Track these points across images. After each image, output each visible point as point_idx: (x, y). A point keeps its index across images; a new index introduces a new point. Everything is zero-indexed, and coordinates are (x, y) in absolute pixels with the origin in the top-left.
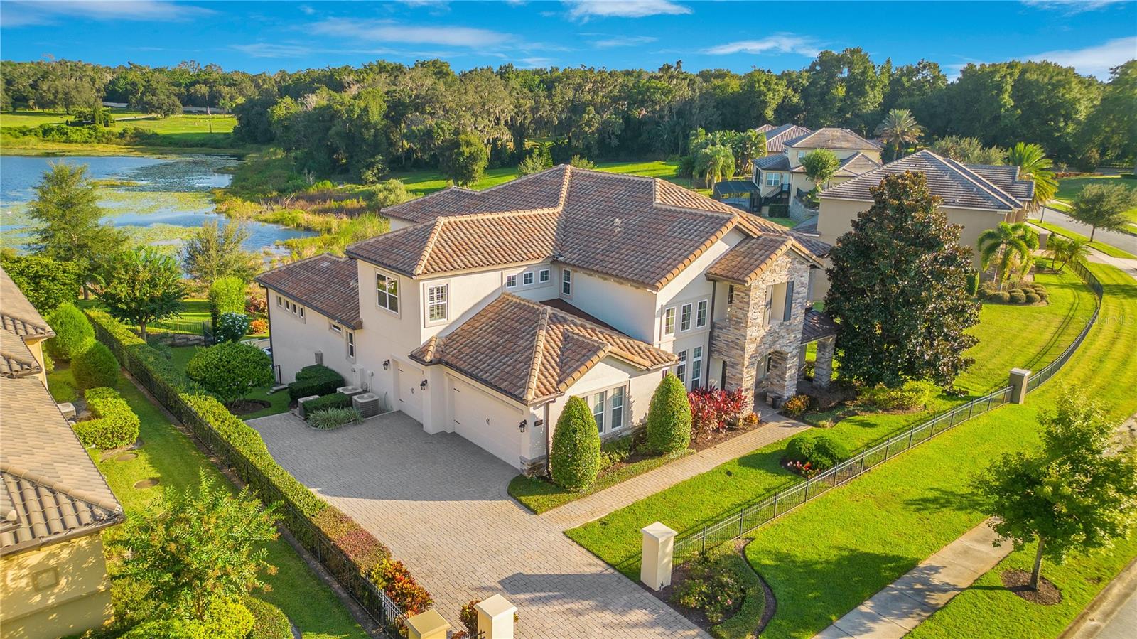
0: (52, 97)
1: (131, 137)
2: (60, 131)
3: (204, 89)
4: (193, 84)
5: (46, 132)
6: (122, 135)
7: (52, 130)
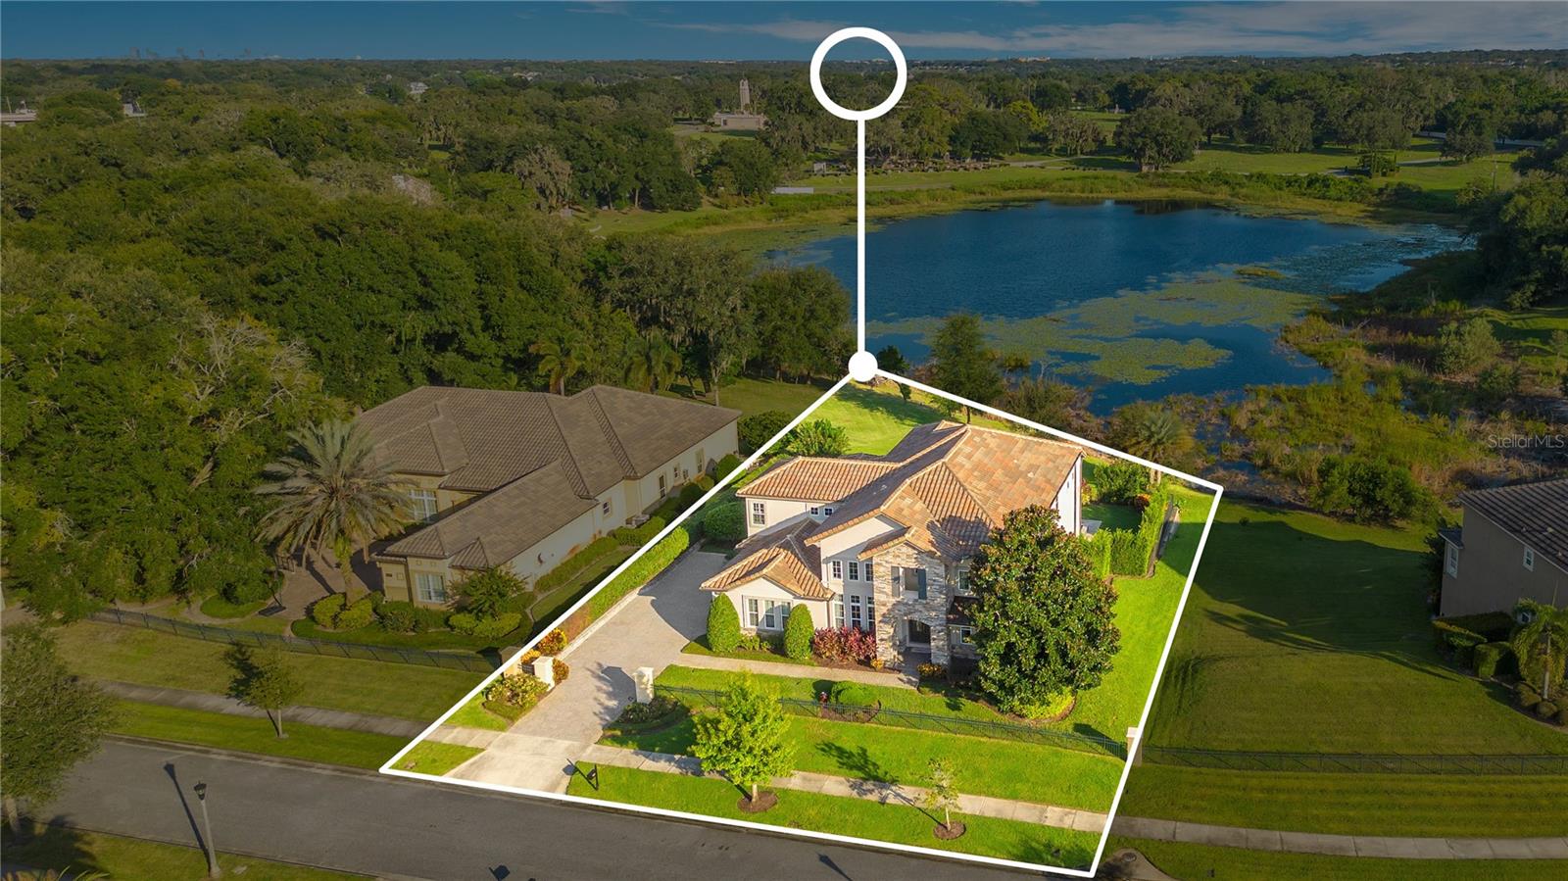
0: (1354, 133)
1: (1389, 195)
2: (1325, 182)
3: (1548, 117)
4: (1539, 110)
5: (1312, 182)
6: (1381, 191)
7: (1317, 180)
